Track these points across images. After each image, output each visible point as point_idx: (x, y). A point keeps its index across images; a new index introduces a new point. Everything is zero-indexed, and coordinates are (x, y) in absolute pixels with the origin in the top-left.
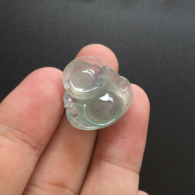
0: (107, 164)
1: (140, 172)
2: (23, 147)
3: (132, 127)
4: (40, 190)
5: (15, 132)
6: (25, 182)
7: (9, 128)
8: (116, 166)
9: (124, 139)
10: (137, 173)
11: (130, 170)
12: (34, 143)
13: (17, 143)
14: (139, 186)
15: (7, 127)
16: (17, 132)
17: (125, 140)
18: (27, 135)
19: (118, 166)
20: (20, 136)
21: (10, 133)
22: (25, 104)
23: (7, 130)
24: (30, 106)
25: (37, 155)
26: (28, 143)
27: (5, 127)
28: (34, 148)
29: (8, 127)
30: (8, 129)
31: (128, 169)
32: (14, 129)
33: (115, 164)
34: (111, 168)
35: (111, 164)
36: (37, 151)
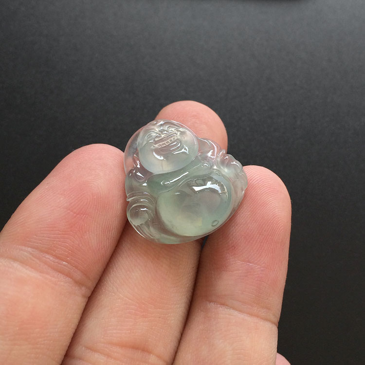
0: (221, 309)
1: (279, 323)
2: (59, 283)
3: (262, 242)
4: (103, 357)
5: (43, 257)
6: (65, 344)
7: (34, 250)
8: (236, 312)
9: (248, 263)
10: (274, 325)
11: (262, 318)
12: (78, 275)
13: (48, 276)
14: (277, 348)
15: (29, 249)
16: (47, 256)
17: (251, 264)
18: (64, 261)
19: (240, 311)
20: (53, 263)
21: (35, 259)
22: (60, 208)
23: (31, 254)
24: (69, 211)
25: (84, 296)
26: (68, 275)
27: (26, 249)
28: (79, 283)
29: (32, 249)
30: (32, 252)
31: (257, 316)
32: (42, 251)
33: (234, 308)
34: (227, 316)
35: (227, 309)
36: (83, 288)
